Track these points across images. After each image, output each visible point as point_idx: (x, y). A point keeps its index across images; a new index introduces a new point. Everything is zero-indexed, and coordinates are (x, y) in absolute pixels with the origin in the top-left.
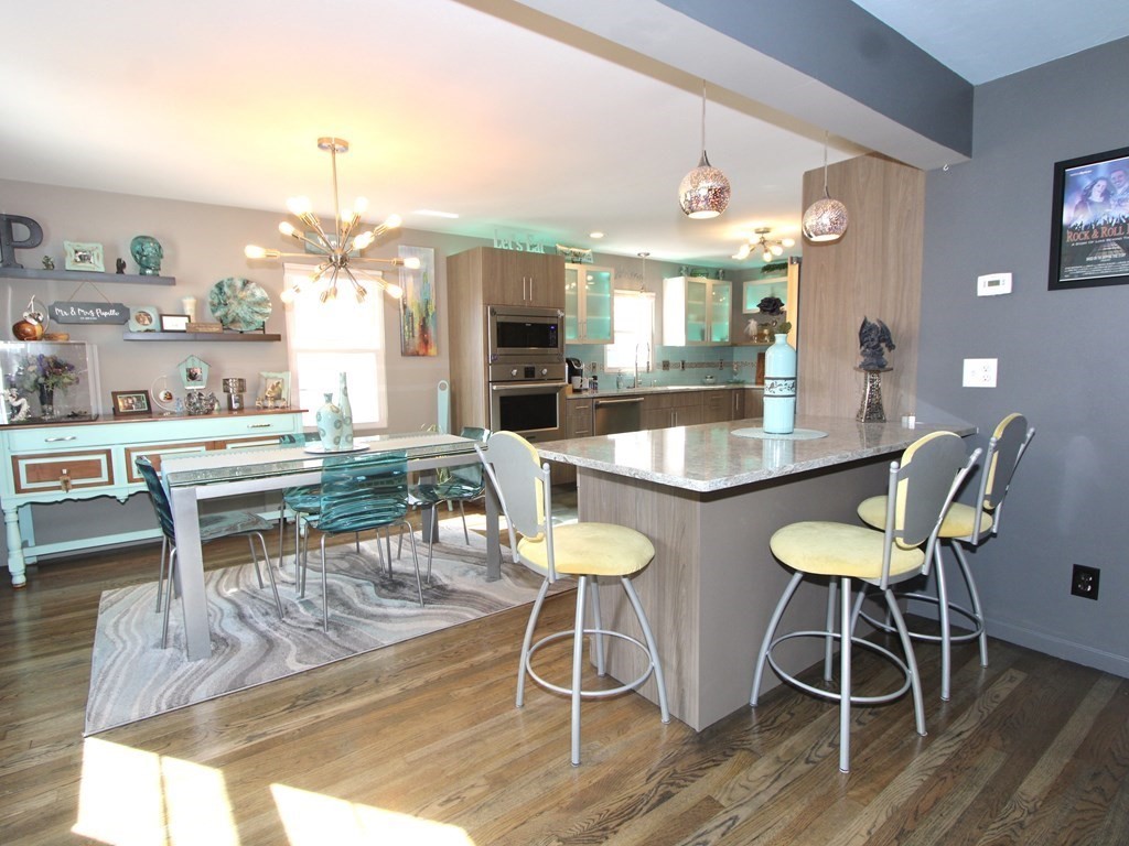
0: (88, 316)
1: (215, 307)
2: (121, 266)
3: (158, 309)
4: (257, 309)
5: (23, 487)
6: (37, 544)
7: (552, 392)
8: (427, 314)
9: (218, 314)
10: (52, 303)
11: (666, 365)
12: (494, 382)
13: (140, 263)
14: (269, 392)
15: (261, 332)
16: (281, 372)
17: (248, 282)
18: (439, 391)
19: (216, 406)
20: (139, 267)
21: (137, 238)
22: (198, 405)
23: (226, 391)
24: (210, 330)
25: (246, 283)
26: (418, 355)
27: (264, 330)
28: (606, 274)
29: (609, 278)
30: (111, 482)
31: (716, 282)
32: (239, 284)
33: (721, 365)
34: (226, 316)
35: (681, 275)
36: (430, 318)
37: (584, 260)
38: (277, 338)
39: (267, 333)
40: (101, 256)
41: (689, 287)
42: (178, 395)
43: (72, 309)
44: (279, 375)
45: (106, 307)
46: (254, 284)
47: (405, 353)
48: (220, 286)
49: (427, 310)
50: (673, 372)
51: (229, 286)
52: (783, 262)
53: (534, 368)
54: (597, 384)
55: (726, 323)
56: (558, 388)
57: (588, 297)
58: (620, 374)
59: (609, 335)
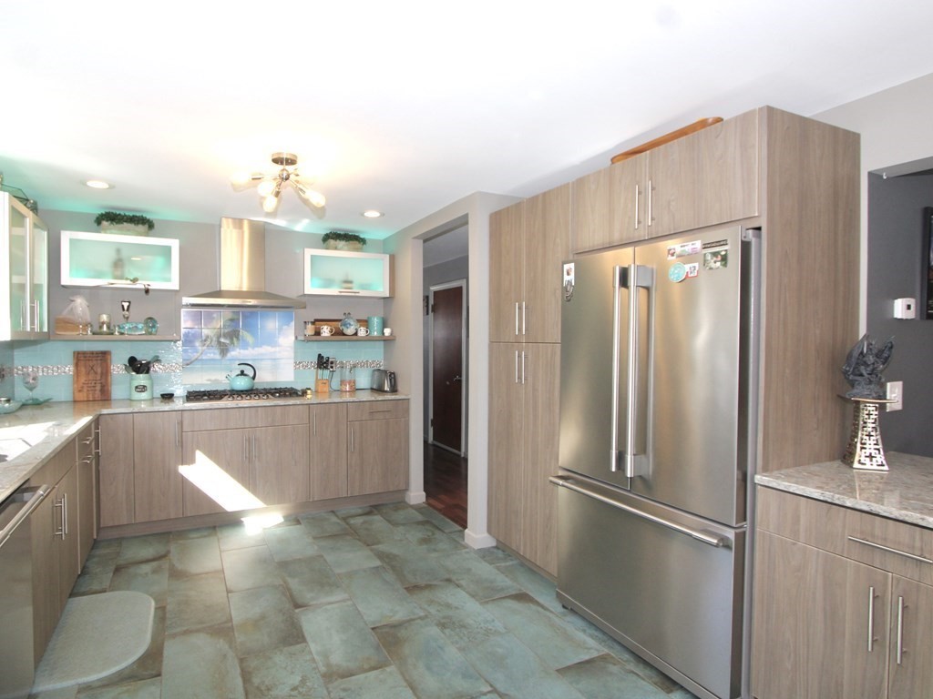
52: (138, 214)
55: (44, 299)
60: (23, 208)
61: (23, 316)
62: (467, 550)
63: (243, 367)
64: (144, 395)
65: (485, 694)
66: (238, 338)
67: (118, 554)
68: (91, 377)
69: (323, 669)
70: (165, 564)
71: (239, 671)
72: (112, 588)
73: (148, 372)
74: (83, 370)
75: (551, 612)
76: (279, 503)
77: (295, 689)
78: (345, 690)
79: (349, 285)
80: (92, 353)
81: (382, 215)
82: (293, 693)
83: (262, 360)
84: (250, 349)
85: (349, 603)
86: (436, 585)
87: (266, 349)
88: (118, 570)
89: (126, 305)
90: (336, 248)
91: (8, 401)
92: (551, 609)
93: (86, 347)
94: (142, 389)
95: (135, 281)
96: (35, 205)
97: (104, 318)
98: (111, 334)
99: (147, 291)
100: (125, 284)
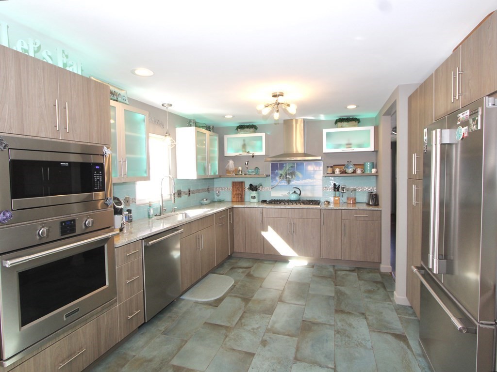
7: (101, 245)
11: (179, 194)
28: (140, 116)
31: (210, 133)
33: (208, 190)
41: (198, 134)
52: (251, 124)
53: (74, 220)
54: (131, 217)
55: (217, 162)
56: (106, 240)
57: (126, 136)
58: (150, 206)
59: (146, 172)
60: (204, 130)
61: (205, 169)
62: (391, 303)
63: (295, 189)
64: (256, 200)
65: (328, 367)
66: (295, 175)
67: (236, 263)
68: (238, 192)
69: (269, 327)
70: (248, 271)
71: (240, 315)
72: (226, 274)
73: (256, 191)
74: (235, 189)
75: (412, 351)
76: (305, 256)
77: (253, 329)
78: (270, 338)
79: (349, 146)
80: (238, 182)
81: (358, 106)
82: (251, 330)
83: (306, 186)
84: (301, 181)
85: (304, 307)
86: (353, 314)
87: (308, 181)
88: (232, 269)
89: (247, 162)
90: (342, 127)
91: (206, 200)
92: (414, 350)
93: (236, 180)
94: (254, 198)
95: (248, 152)
96: (213, 127)
97: (240, 168)
98: (242, 175)
99: (253, 156)
100: (245, 154)
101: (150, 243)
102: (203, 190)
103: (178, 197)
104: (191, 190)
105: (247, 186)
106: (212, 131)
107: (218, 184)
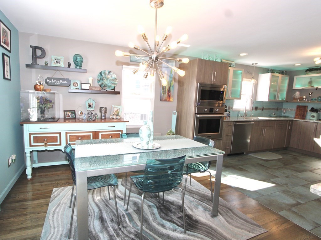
0: (58, 83)
1: (99, 81)
2: (69, 65)
3: (80, 81)
4: (112, 82)
5: (32, 145)
6: (38, 162)
7: (219, 119)
8: (171, 86)
9: (100, 83)
10: (46, 78)
11: (256, 108)
12: (198, 114)
13: (75, 64)
14: (115, 113)
15: (114, 91)
16: (119, 106)
17: (110, 72)
18: (173, 115)
19: (97, 117)
20: (75, 66)
21: (75, 55)
22: (91, 117)
23: (101, 112)
24: (97, 89)
25: (109, 72)
26: (166, 101)
27: (114, 90)
28: (240, 72)
29: (241, 73)
30: (60, 144)
31: (282, 75)
32: (107, 73)
33: (277, 109)
34: (102, 84)
35: (268, 73)
36: (172, 87)
37: (232, 66)
38: (119, 93)
39: (115, 91)
40: (63, 61)
41: (272, 77)
42: (85, 113)
43: (53, 80)
44: (118, 107)
45: (63, 80)
46: (112, 73)
47: (161, 100)
48: (101, 73)
49: (171, 84)
50: (259, 111)
51: (104, 73)
52: (318, 68)
53: (213, 108)
54: (230, 115)
55: (285, 93)
56: (221, 117)
57: (233, 81)
58: (239, 111)
59: (239, 96)
60: (277, 74)
61: (275, 96)
64: (314, 118)
68: (301, 112)
70: (295, 157)
73: (317, 112)
74: (299, 110)
80: (302, 106)
89: (310, 93)
93: (300, 104)
95: (313, 86)
96: (286, 72)
97: (304, 97)
98: (305, 101)
99: (317, 89)
100: (310, 88)
101: (237, 123)
102: (273, 109)
103: (255, 110)
104: (264, 107)
105: (309, 108)
106: (284, 74)
107: (285, 106)
